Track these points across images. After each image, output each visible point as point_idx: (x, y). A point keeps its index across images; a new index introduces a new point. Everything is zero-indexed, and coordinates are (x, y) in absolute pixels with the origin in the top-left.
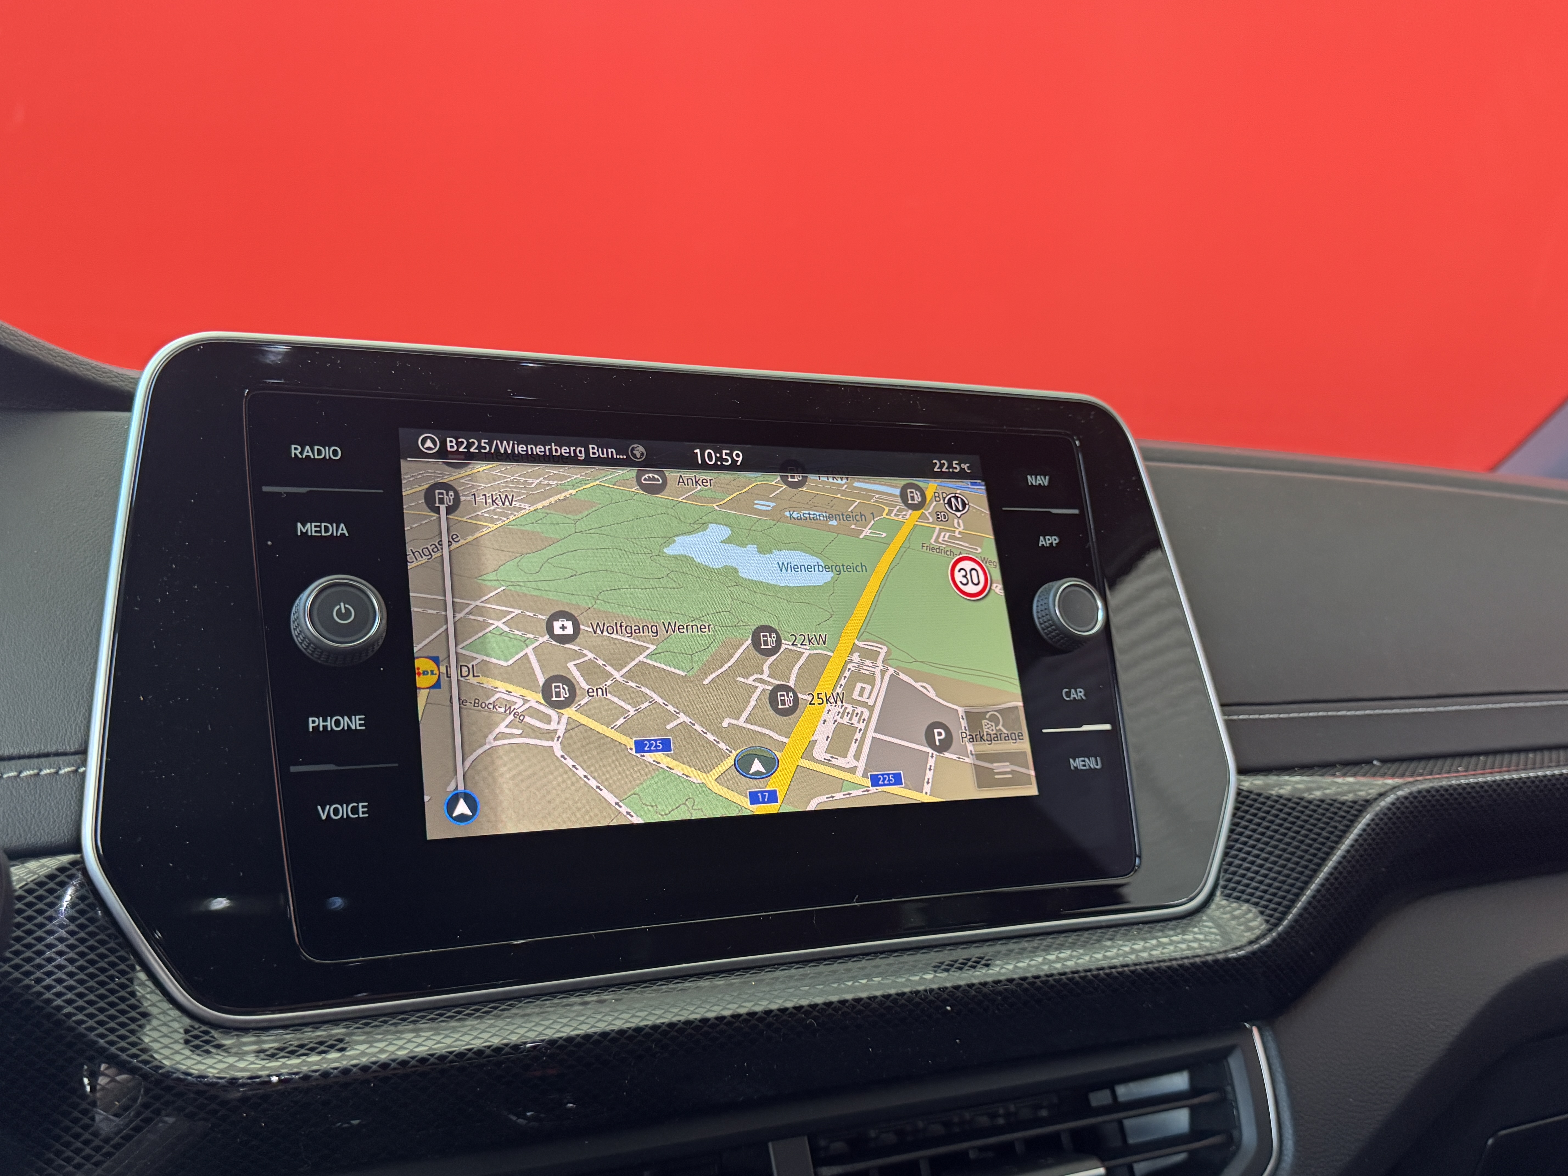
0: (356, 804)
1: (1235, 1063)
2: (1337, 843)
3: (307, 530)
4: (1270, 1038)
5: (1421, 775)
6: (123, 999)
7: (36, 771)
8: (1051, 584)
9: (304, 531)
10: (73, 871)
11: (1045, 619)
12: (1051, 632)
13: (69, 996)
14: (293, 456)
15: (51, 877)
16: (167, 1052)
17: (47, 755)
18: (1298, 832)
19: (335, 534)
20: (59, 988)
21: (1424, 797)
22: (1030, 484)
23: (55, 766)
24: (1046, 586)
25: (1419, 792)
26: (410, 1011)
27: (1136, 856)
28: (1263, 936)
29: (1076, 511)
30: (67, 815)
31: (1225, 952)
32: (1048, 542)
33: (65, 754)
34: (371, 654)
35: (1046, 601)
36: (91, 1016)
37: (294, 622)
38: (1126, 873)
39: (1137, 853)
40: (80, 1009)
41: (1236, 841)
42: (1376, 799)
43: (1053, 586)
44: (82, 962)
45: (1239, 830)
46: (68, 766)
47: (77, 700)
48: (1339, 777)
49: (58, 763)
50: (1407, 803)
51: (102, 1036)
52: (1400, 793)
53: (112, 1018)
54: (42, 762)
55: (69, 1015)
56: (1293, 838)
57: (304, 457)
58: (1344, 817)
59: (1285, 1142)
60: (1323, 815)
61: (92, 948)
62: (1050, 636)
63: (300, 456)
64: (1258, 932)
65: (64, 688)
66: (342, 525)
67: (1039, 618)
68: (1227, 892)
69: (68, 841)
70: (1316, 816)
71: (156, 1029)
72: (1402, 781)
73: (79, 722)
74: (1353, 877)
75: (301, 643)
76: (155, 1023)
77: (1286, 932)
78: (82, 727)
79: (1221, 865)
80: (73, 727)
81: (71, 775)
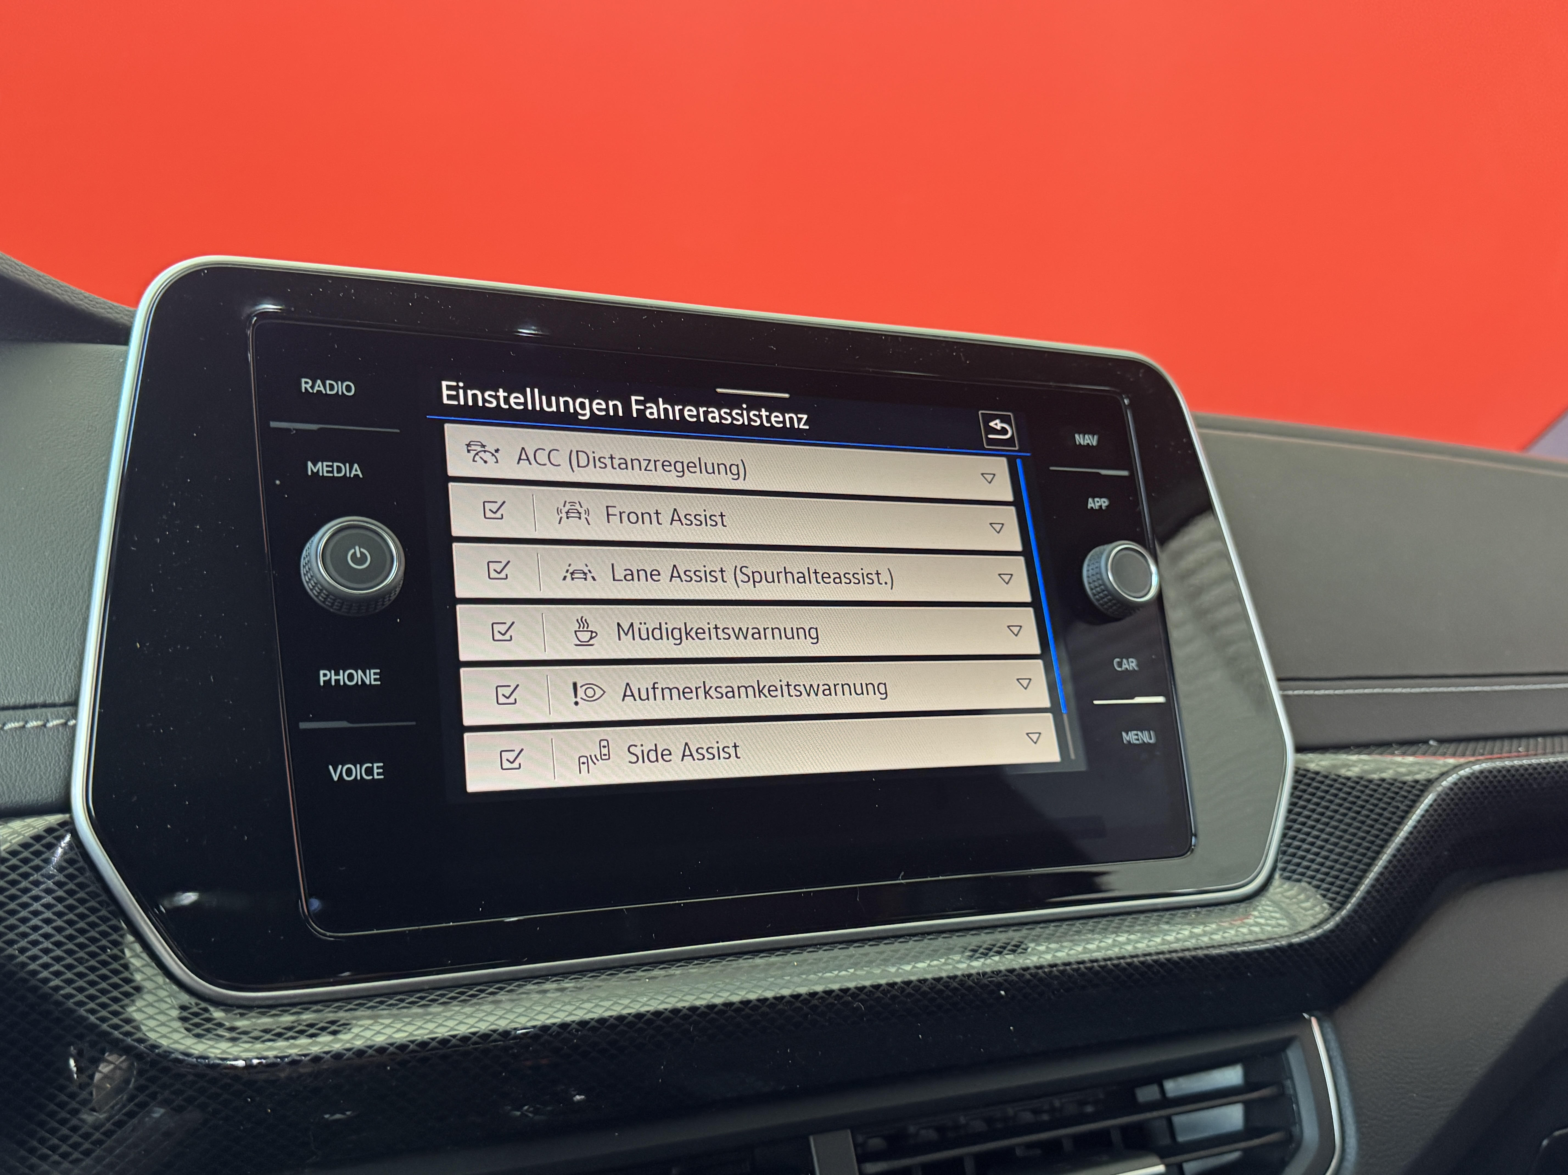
0: (370, 765)
1: (1294, 1056)
2: (1399, 823)
3: (318, 470)
4: (1329, 1030)
5: (1483, 754)
6: (116, 972)
7: (21, 724)
8: (1101, 548)
9: (315, 471)
10: (62, 832)
11: (1096, 584)
12: (1102, 598)
13: (57, 967)
14: (303, 390)
15: (37, 838)
16: (164, 1030)
17: (34, 706)
18: (1358, 813)
19: (348, 475)
20: (46, 959)
21: (1486, 777)
22: (1078, 443)
23: (43, 718)
24: (1097, 549)
25: (1481, 772)
26: (428, 989)
27: (1192, 835)
28: (1326, 920)
29: (1125, 473)
30: (55, 771)
31: (1288, 936)
32: (1098, 504)
33: (54, 705)
34: (387, 603)
35: (1097, 565)
36: (81, 990)
37: (304, 566)
38: (1182, 853)
39: (1193, 832)
40: (69, 982)
41: (1294, 821)
42: (1437, 779)
43: (1104, 550)
44: (70, 931)
45: (1297, 810)
46: (57, 718)
47: (67, 648)
48: (1398, 755)
49: (46, 715)
50: (1469, 783)
51: (93, 1012)
52: (1462, 773)
53: (103, 992)
54: (28, 714)
55: (57, 989)
56: (1354, 819)
57: (315, 391)
58: (1405, 797)
59: (1347, 1140)
60: (1384, 794)
61: (82, 916)
62: (1101, 602)
63: (311, 391)
64: (1321, 916)
65: (53, 634)
66: (356, 466)
67: (1089, 583)
68: (1287, 874)
69: (56, 800)
70: (1377, 795)
71: (150, 1005)
72: (1462, 760)
73: (69, 671)
74: (1415, 859)
75: (311, 590)
76: (149, 998)
77: (1349, 916)
78: (73, 677)
79: (1280, 846)
80: (63, 676)
81: (60, 729)
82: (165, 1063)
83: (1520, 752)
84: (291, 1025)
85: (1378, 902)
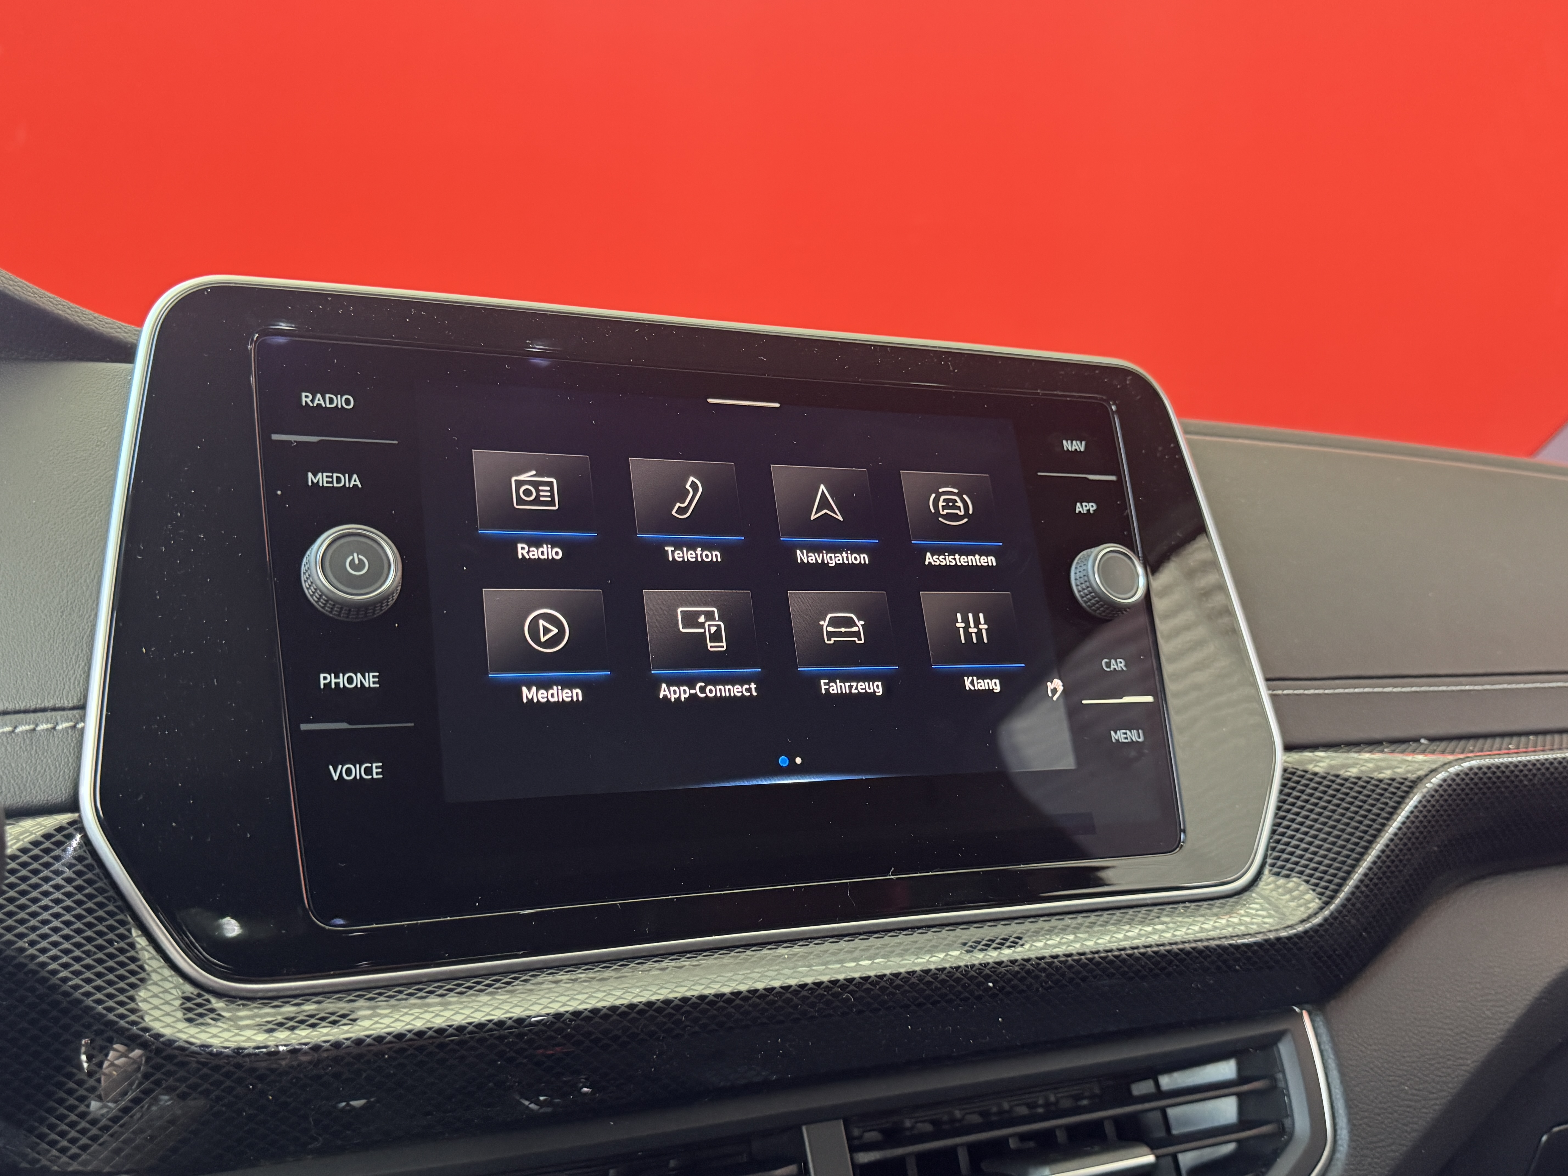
0: (369, 765)
1: (1285, 1050)
2: (1388, 819)
3: (318, 481)
4: (1321, 1023)
5: (1472, 752)
6: (122, 965)
7: (32, 727)
8: (1089, 550)
9: (315, 481)
10: (71, 830)
11: (1084, 586)
12: (1090, 600)
13: (65, 959)
14: (304, 404)
15: (47, 836)
17: (44, 710)
18: (1347, 809)
19: (347, 485)
20: (54, 952)
21: (1476, 774)
22: (1065, 449)
23: (53, 721)
24: (1084, 552)
25: (1471, 769)
26: (427, 982)
27: (1181, 831)
28: (1315, 914)
29: (1113, 478)
30: (64, 772)
31: (1277, 930)
32: (1085, 509)
33: (63, 709)
34: (385, 608)
35: (1084, 567)
36: (88, 981)
37: (304, 573)
38: (1171, 849)
39: (1182, 828)
40: (77, 973)
41: (1283, 818)
42: (1426, 775)
43: (1092, 552)
44: (78, 925)
45: (1286, 807)
46: (66, 721)
47: (76, 654)
49: (56, 717)
50: (1458, 780)
51: (99, 1002)
52: (1451, 770)
53: (110, 983)
54: (38, 717)
55: (65, 980)
56: (1343, 815)
57: (315, 405)
58: (1394, 793)
59: (1339, 1132)
60: (1373, 791)
61: (90, 911)
62: (1089, 603)
63: (311, 404)
64: (1309, 910)
65: (63, 640)
66: (355, 476)
67: (1077, 585)
68: (1275, 870)
69: (65, 801)
70: (1366, 792)
71: (155, 996)
72: (1451, 758)
73: (78, 676)
74: (1405, 855)
75: (312, 596)
76: (155, 989)
77: (1338, 911)
78: (81, 681)
79: (1269, 842)
80: (72, 681)
81: (70, 731)
82: (169, 1051)
83: (1509, 749)
84: (293, 1015)
85: (1367, 896)
